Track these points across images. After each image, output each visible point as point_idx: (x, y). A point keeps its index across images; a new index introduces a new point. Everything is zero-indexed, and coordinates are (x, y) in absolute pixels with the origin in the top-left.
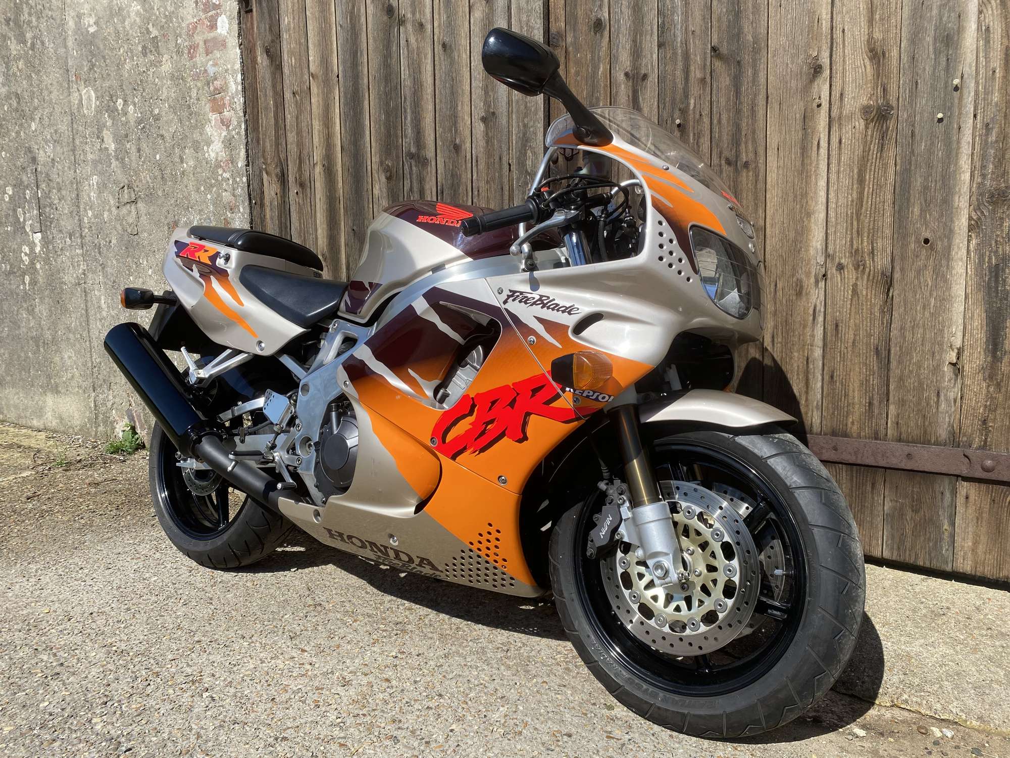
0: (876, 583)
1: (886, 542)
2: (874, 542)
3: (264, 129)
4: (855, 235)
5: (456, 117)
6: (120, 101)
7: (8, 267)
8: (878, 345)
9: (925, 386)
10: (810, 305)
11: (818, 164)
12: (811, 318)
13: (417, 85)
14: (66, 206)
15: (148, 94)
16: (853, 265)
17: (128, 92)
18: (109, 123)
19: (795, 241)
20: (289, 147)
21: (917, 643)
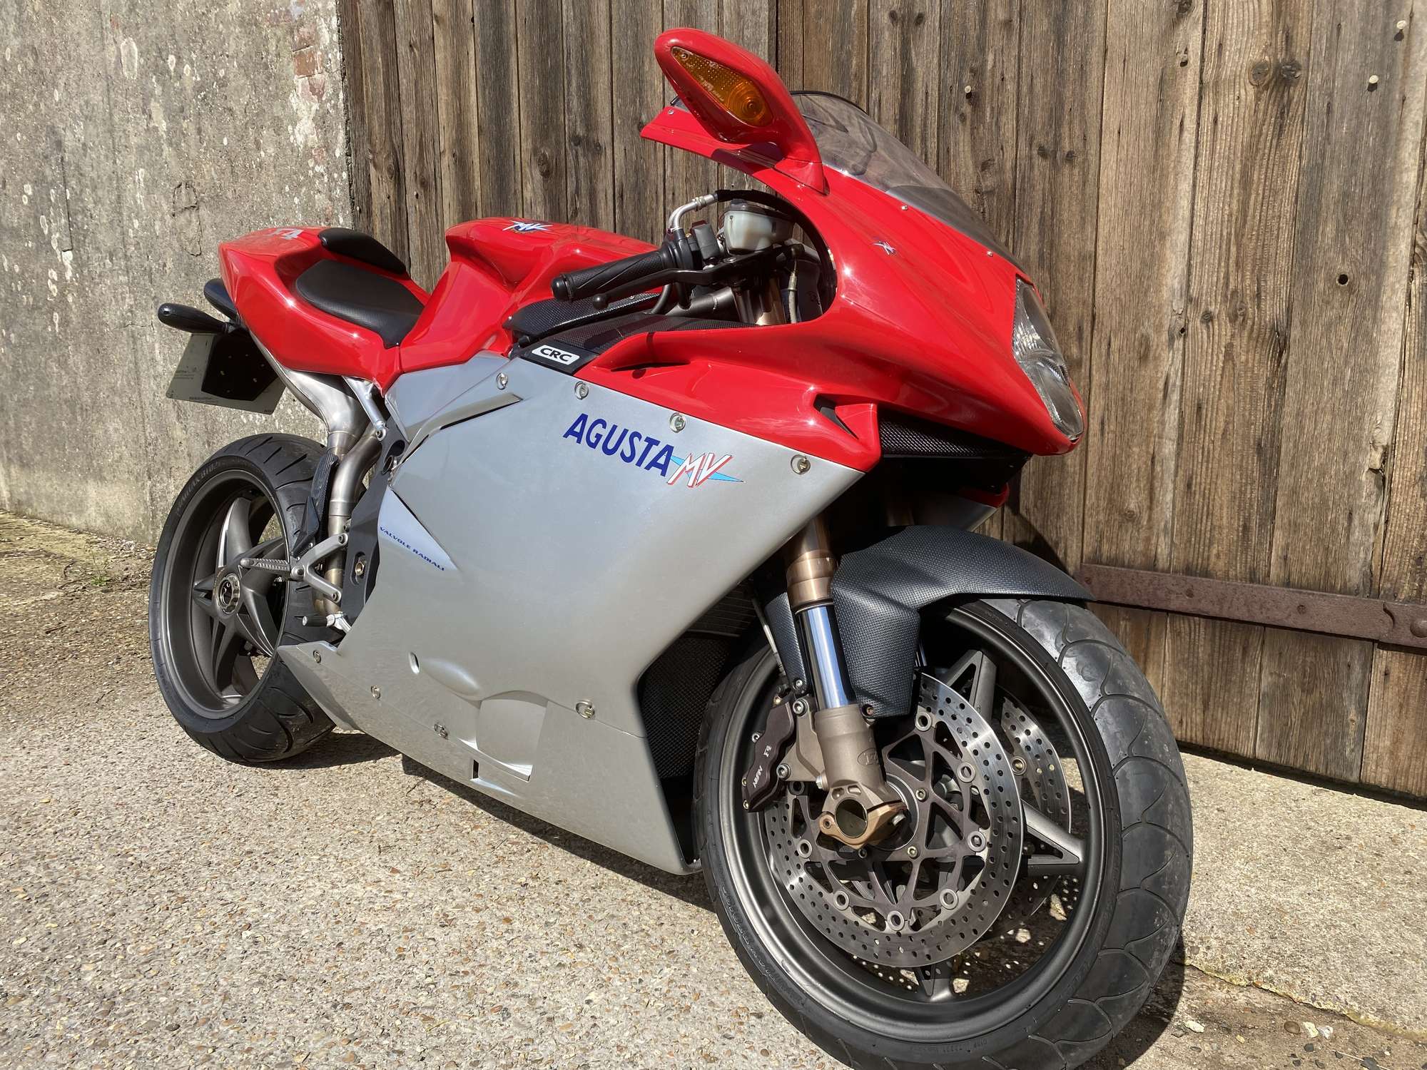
0: (1242, 795)
1: (1261, 734)
2: (1243, 734)
3: (370, 100)
4: (1232, 268)
5: (641, 81)
6: (172, 58)
7: (31, 300)
8: (1260, 439)
9: (1330, 503)
10: (1159, 375)
11: (1179, 156)
12: (1161, 395)
13: (587, 32)
14: (104, 213)
15: (210, 48)
16: (1228, 315)
17: (182, 44)
18: (158, 91)
19: (1140, 276)
20: (405, 127)
21: (1295, 891)
